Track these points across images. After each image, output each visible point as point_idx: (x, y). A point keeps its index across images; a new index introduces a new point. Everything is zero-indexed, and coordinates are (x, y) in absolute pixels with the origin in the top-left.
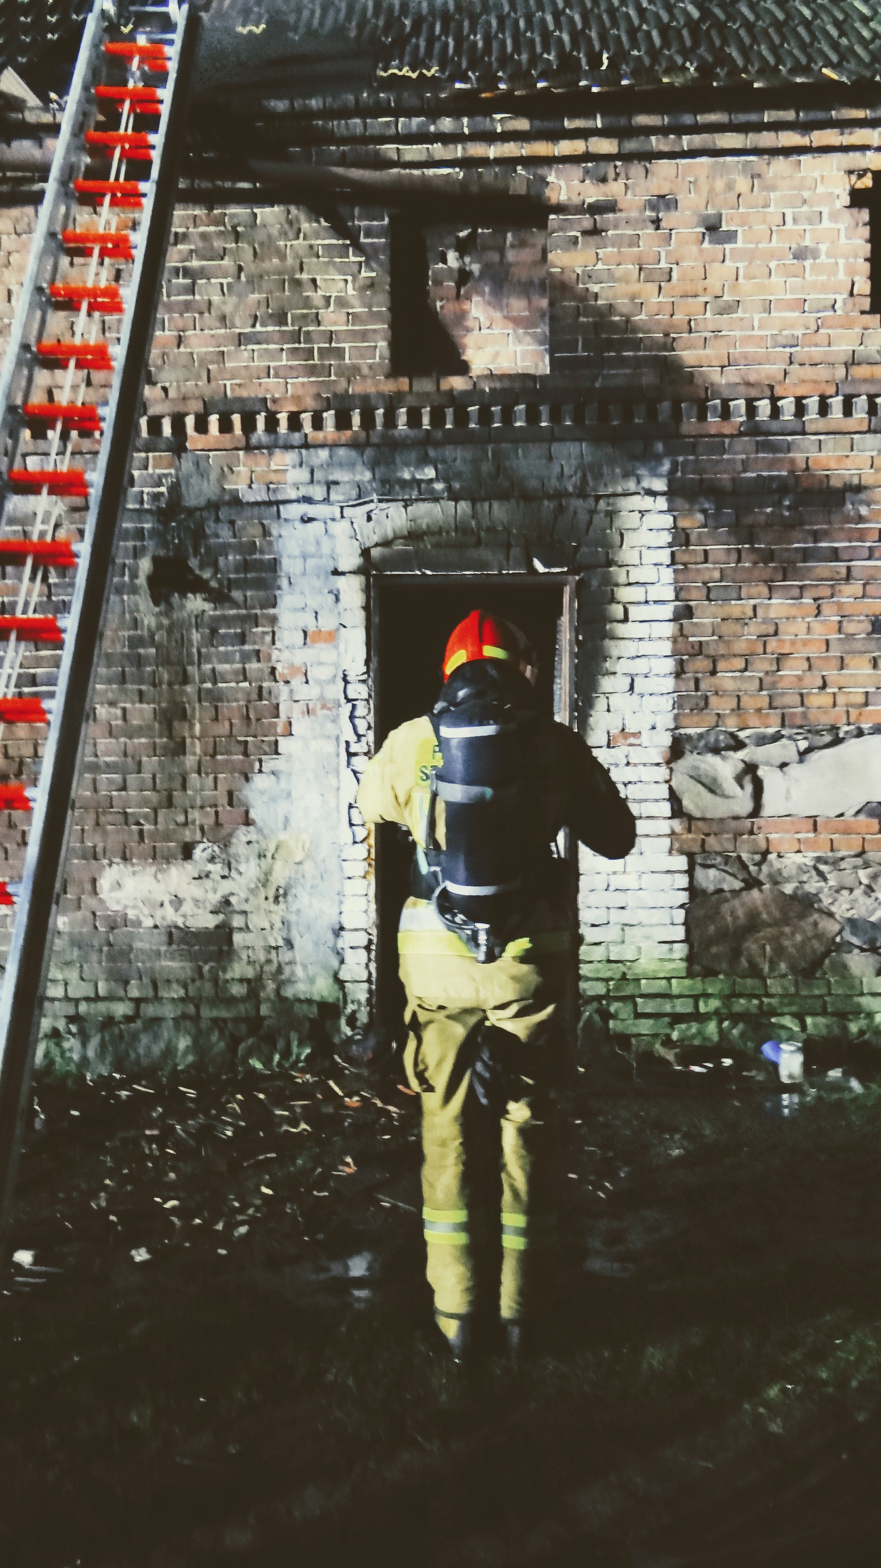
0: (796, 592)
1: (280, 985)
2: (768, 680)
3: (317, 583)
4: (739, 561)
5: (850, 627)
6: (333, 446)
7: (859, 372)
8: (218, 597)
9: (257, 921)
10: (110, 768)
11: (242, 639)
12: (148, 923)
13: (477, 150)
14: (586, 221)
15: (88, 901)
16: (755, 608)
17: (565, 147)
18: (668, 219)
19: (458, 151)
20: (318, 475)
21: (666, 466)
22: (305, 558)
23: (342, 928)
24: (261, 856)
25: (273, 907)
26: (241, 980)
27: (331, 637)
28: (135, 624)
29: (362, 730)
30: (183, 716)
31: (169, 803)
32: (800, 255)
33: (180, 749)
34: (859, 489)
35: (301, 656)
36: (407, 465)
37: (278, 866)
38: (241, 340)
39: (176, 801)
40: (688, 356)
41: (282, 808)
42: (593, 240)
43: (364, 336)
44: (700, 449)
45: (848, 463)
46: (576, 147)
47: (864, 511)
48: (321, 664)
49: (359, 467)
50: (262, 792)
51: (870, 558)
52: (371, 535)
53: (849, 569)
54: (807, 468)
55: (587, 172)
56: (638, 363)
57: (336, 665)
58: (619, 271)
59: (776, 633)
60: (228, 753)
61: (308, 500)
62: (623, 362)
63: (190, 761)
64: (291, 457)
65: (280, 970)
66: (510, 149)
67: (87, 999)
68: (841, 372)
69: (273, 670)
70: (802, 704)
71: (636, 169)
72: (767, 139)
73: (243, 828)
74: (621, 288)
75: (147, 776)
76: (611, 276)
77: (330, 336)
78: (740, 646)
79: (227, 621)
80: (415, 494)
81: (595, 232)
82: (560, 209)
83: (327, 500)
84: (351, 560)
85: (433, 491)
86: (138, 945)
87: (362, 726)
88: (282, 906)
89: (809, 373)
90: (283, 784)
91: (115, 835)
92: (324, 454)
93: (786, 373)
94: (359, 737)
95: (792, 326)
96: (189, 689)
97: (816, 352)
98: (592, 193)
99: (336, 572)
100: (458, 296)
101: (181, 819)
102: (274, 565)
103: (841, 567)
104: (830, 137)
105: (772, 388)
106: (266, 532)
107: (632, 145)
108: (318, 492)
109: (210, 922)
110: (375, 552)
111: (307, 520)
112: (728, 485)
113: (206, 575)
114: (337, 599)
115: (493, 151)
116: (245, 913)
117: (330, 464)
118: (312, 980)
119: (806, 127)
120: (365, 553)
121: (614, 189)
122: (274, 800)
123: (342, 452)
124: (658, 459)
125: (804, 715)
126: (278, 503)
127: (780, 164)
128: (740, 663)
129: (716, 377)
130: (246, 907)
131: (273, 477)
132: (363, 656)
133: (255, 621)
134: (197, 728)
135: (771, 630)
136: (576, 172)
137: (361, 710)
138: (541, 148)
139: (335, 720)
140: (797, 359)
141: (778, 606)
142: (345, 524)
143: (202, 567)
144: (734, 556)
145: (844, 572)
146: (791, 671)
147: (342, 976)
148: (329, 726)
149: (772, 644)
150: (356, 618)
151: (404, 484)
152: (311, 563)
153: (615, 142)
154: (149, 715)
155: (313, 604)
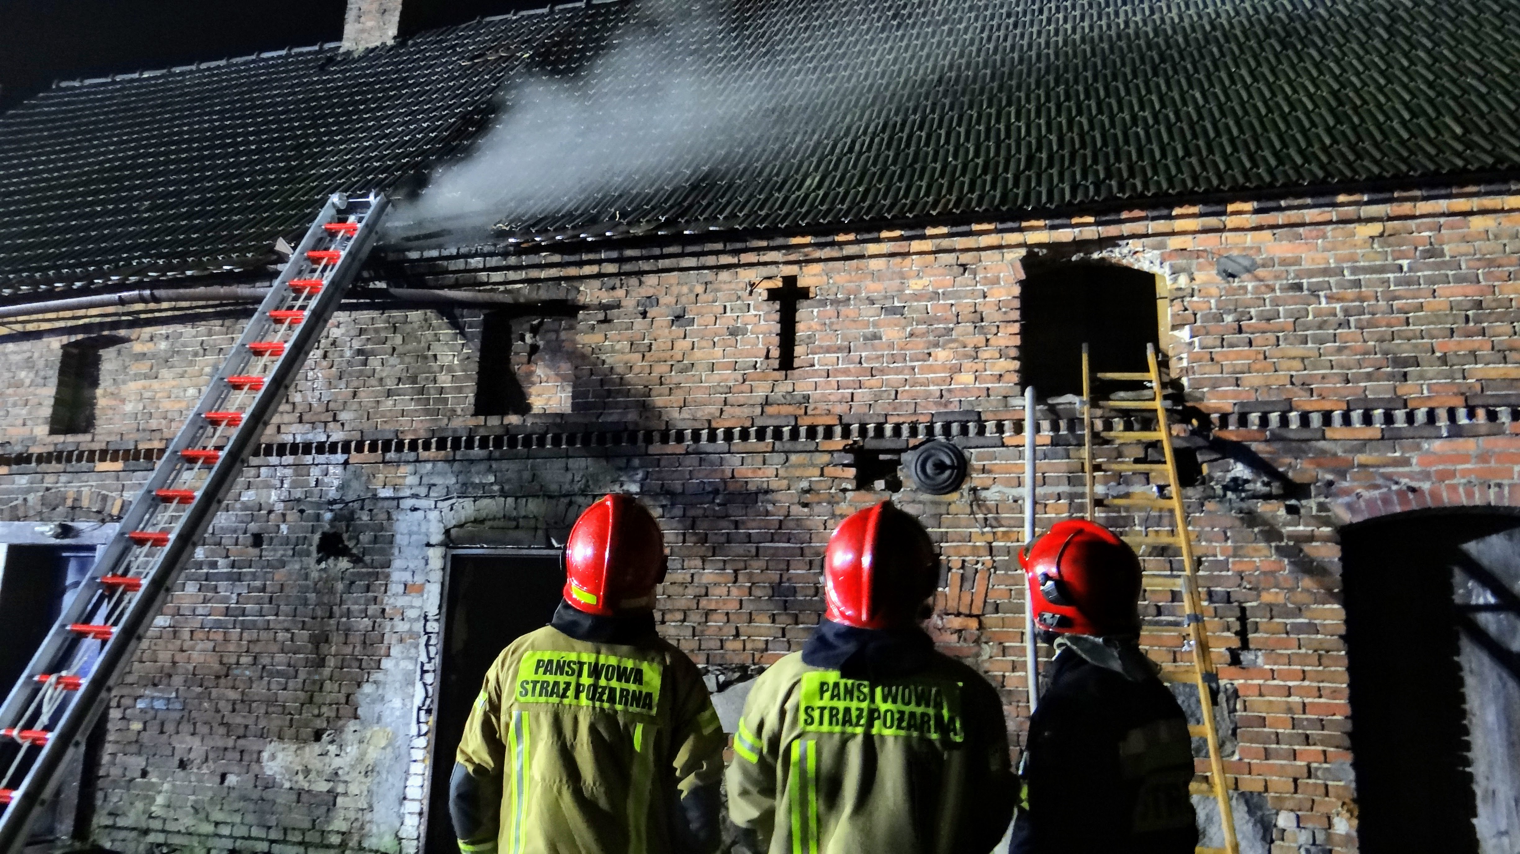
0: (721, 565)
1: (362, 836)
2: (699, 629)
3: (416, 552)
4: (684, 542)
5: (757, 592)
6: (434, 461)
7: (769, 410)
8: (357, 560)
9: (353, 789)
10: (280, 674)
11: (368, 589)
12: (287, 785)
13: (534, 274)
14: (601, 316)
15: (255, 767)
16: (692, 576)
17: (587, 270)
18: (652, 312)
19: (522, 275)
20: (425, 480)
21: (640, 475)
22: (410, 534)
23: (405, 798)
24: (361, 742)
25: (364, 780)
26: (338, 832)
27: (420, 590)
28: (306, 577)
29: (432, 655)
30: (327, 641)
31: (311, 701)
32: (734, 332)
33: (321, 663)
34: (767, 492)
35: (401, 601)
36: (478, 473)
37: (371, 749)
38: (389, 394)
39: (315, 700)
40: (659, 401)
41: (378, 708)
42: (604, 326)
43: (460, 390)
44: (663, 463)
45: (760, 473)
46: (594, 269)
47: (770, 507)
48: (412, 607)
49: (450, 475)
50: (368, 695)
51: (772, 541)
52: (451, 519)
53: (757, 548)
54: (733, 477)
55: (603, 284)
56: (626, 407)
57: (421, 608)
58: (618, 347)
59: (706, 595)
60: (349, 667)
61: (416, 496)
62: (616, 405)
63: (327, 672)
64: (409, 468)
65: (362, 828)
66: (553, 272)
67: (243, 838)
68: (758, 410)
69: (384, 610)
70: (722, 648)
71: (634, 281)
72: (711, 260)
73: (353, 721)
74: (618, 357)
75: (300, 680)
76: (613, 351)
77: (441, 390)
78: (682, 603)
79: (362, 576)
80: (480, 493)
81: (606, 321)
82: (585, 307)
83: (427, 496)
84: (437, 537)
85: (492, 491)
86: (279, 800)
87: (433, 650)
88: (369, 779)
89: (737, 411)
90: (380, 692)
91: (276, 722)
92: (429, 466)
93: (722, 411)
94: (430, 659)
95: (726, 380)
96: (332, 622)
97: (741, 398)
98: (606, 298)
99: (428, 545)
100: (529, 361)
101: (316, 712)
102: (391, 540)
103: (752, 547)
104: (751, 257)
105: (709, 422)
106: (389, 518)
107: (627, 267)
108: (423, 491)
109: (323, 786)
110: (453, 532)
111: (415, 509)
112: (679, 489)
113: (351, 544)
114: (427, 564)
115: (543, 274)
116: (346, 782)
117: (431, 473)
118: (381, 836)
119: (736, 252)
120: (447, 532)
121: (620, 293)
122: (373, 702)
123: (440, 465)
124: (636, 469)
125: (723, 656)
126: (399, 499)
127: (724, 275)
128: (679, 616)
129: (675, 414)
130: (347, 778)
131: (399, 481)
132: (438, 602)
133: (377, 576)
134: (333, 649)
135: (703, 591)
136: (597, 283)
137: (433, 641)
138: (572, 271)
139: (417, 646)
140: (729, 401)
141: (709, 575)
142: (436, 513)
143: (349, 539)
144: (681, 538)
145: (754, 551)
146: (716, 622)
147: (400, 834)
148: (413, 651)
149: (704, 603)
150: (437, 576)
151: (475, 486)
152: (414, 538)
153: (617, 265)
154: (306, 638)
155: (412, 566)
